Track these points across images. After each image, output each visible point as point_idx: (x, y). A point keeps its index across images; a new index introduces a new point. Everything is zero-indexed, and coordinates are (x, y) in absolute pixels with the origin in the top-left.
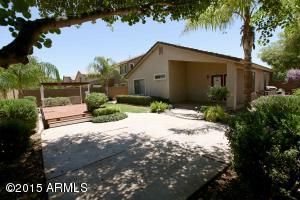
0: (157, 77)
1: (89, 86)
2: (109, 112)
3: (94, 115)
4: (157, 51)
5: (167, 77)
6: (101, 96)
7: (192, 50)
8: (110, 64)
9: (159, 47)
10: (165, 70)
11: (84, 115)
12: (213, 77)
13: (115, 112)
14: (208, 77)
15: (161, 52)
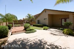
1: (25, 22)
2: (31, 30)
3: (26, 31)
5: (47, 19)
6: (28, 25)
7: (56, 10)
8: (31, 16)
9: (45, 10)
10: (47, 17)
11: (23, 31)
12: (62, 19)
13: (33, 30)
14: (60, 19)
15: (46, 12)
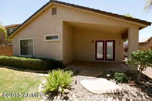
0: (48, 38)
4: (50, 11)
5: (61, 38)
10: (59, 31)
12: (96, 42)
14: (93, 42)
15: (54, 12)
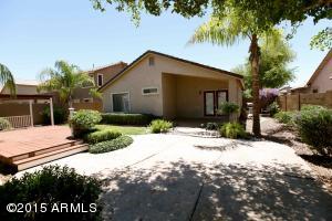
0: (146, 91)
9: (150, 56)
10: (158, 83)
11: (73, 143)
14: (200, 93)
